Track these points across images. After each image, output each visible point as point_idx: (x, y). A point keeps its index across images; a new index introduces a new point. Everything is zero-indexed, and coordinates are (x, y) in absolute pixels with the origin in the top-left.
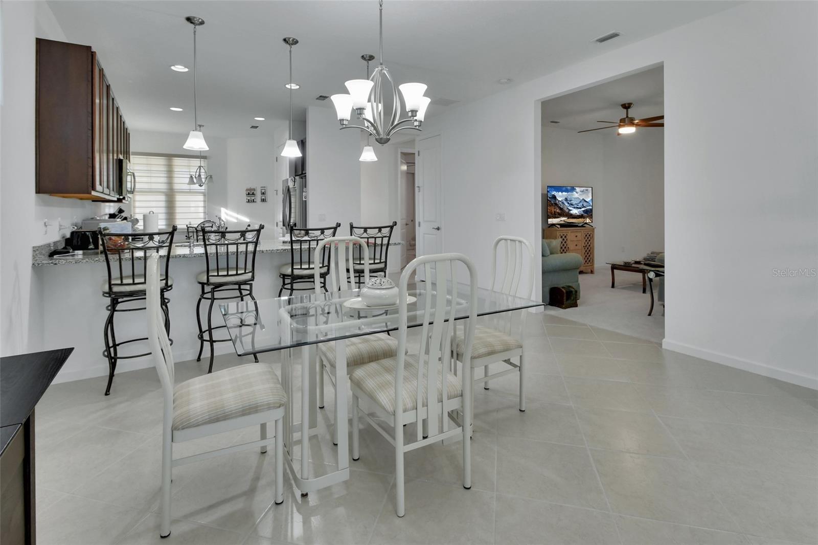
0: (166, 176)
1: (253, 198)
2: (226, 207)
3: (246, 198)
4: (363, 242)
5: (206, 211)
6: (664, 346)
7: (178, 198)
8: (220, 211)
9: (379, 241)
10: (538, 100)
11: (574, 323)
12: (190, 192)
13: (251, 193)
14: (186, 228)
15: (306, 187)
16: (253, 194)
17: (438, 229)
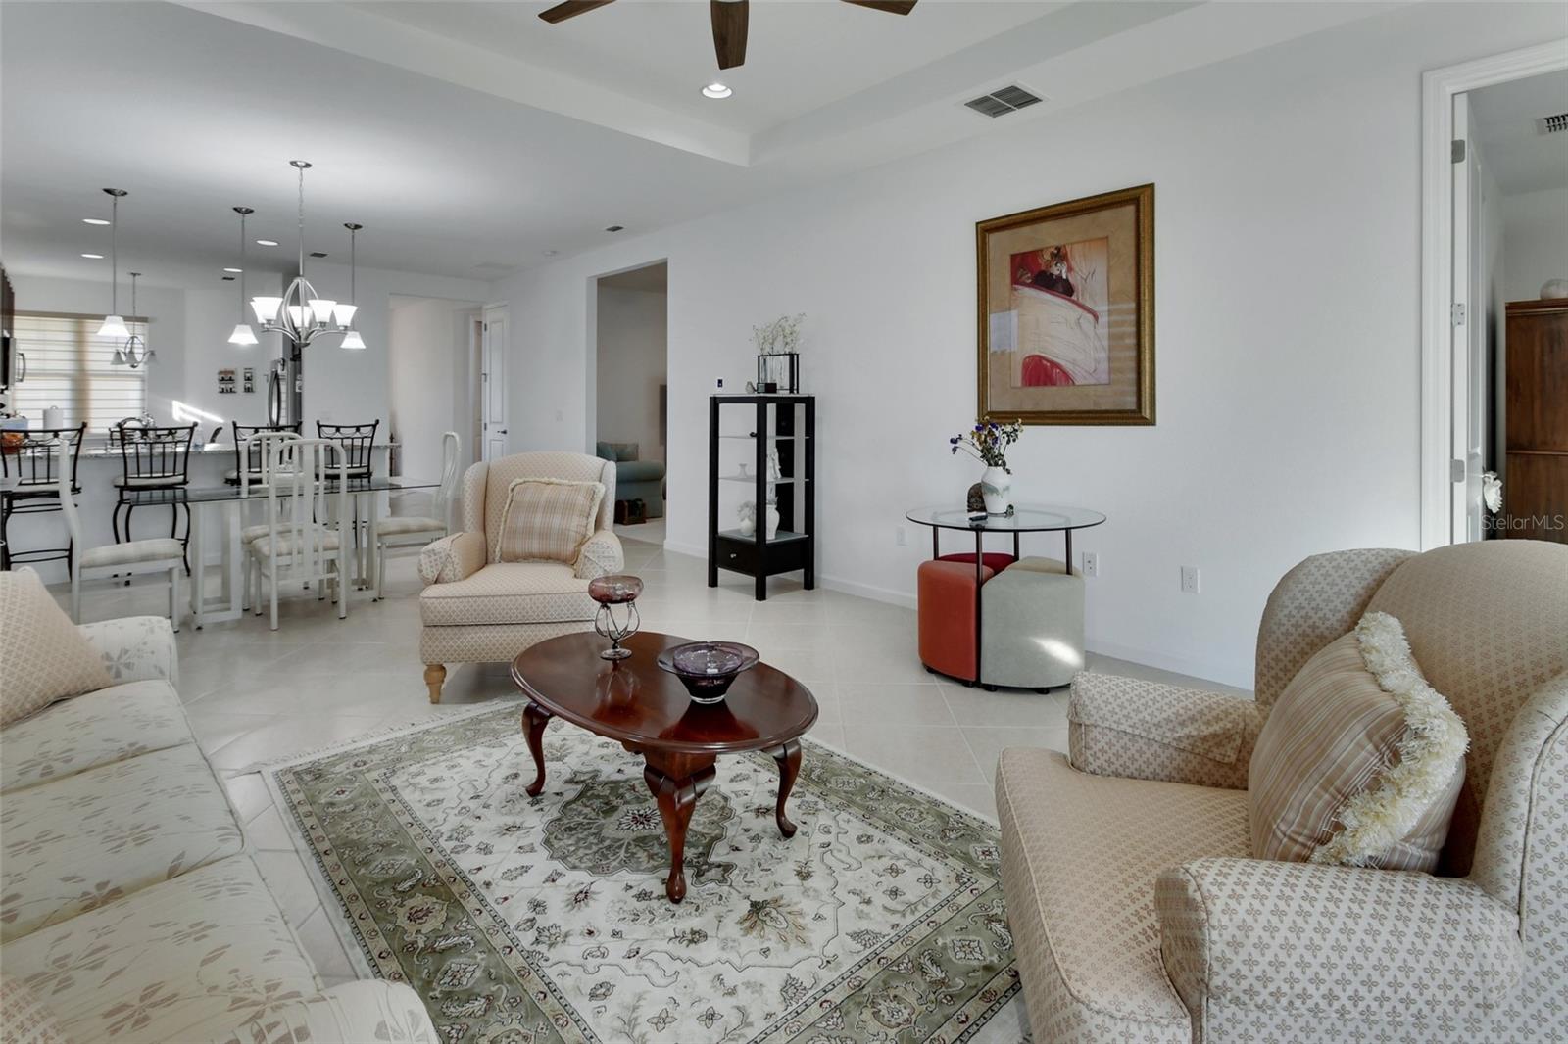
0: (71, 348)
1: (231, 386)
2: (182, 398)
3: (218, 385)
4: (336, 443)
5: (146, 407)
6: (666, 547)
7: (95, 385)
8: (171, 406)
9: (357, 442)
10: (595, 276)
11: (641, 542)
12: (116, 375)
13: (227, 378)
14: (109, 432)
15: (300, 373)
16: (231, 379)
17: (504, 432)
